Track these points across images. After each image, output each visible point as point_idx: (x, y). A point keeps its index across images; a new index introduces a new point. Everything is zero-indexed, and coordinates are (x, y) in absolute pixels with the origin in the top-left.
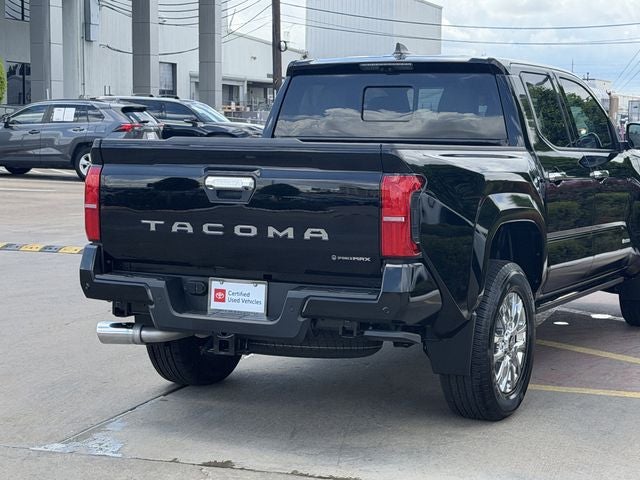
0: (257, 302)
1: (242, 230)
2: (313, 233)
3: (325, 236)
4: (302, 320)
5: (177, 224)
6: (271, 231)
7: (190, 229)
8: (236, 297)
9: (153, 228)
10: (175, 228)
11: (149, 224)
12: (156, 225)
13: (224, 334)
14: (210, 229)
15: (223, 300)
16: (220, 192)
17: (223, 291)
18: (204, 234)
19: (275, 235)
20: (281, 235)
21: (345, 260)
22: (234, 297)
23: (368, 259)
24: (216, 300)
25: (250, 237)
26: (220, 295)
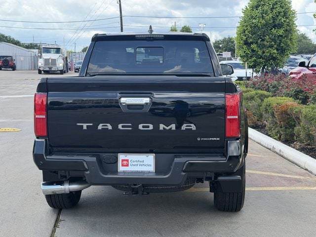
0: (149, 165)
1: (143, 127)
2: (187, 126)
3: (193, 127)
4: (184, 174)
5: (101, 125)
6: (162, 126)
7: (110, 127)
8: (136, 163)
9: (85, 128)
10: (100, 127)
11: (82, 126)
12: (87, 126)
13: (135, 185)
14: (123, 127)
15: (127, 165)
16: (129, 106)
17: (127, 160)
18: (119, 130)
19: (164, 128)
20: (168, 128)
21: (205, 140)
22: (134, 163)
23: (218, 139)
24: (123, 165)
25: (149, 130)
26: (125, 163)
